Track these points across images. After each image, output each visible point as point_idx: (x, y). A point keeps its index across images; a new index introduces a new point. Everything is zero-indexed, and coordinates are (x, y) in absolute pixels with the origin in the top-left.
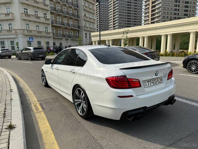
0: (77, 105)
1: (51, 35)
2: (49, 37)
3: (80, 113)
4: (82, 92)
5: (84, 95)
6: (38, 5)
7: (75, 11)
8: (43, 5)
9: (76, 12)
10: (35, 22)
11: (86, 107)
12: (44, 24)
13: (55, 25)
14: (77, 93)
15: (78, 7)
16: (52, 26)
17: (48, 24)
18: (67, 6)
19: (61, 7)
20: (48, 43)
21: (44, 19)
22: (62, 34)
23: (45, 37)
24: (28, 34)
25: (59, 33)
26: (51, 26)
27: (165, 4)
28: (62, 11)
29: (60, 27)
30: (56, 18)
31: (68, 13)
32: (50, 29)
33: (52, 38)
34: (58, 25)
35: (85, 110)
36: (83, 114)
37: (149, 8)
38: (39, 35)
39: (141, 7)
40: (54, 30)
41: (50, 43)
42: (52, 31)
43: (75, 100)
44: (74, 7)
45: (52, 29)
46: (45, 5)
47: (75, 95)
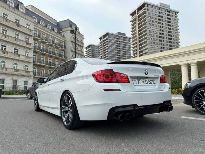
0: (63, 112)
1: (31, 74)
2: (29, 76)
3: (65, 121)
4: (71, 99)
5: (71, 103)
6: (19, 43)
7: (62, 51)
8: (25, 43)
9: (63, 53)
10: (13, 59)
11: (71, 117)
12: (24, 62)
13: (37, 63)
14: (66, 99)
15: (65, 48)
16: (34, 65)
17: (29, 63)
18: (53, 46)
19: (47, 46)
20: (26, 82)
21: (25, 57)
22: (45, 74)
23: (24, 76)
24: (2, 72)
25: (42, 73)
26: (32, 64)
27: (151, 50)
28: (47, 51)
29: (44, 66)
30: (39, 57)
31: (54, 53)
32: (30, 68)
33: (32, 77)
34: (41, 64)
35: (70, 121)
36: (67, 124)
37: (136, 53)
38: (17, 73)
39: (130, 52)
40: (37, 69)
41: (28, 83)
42: (33, 70)
43: (63, 106)
44: (61, 47)
45: (34, 68)
46: (28, 43)
47: (63, 100)
